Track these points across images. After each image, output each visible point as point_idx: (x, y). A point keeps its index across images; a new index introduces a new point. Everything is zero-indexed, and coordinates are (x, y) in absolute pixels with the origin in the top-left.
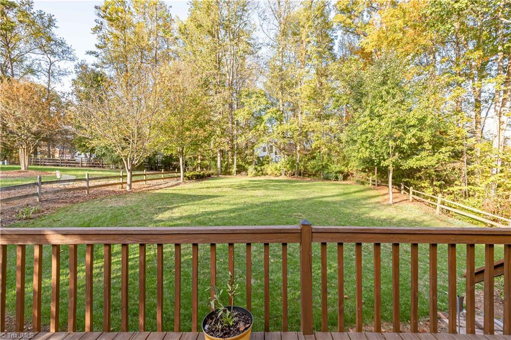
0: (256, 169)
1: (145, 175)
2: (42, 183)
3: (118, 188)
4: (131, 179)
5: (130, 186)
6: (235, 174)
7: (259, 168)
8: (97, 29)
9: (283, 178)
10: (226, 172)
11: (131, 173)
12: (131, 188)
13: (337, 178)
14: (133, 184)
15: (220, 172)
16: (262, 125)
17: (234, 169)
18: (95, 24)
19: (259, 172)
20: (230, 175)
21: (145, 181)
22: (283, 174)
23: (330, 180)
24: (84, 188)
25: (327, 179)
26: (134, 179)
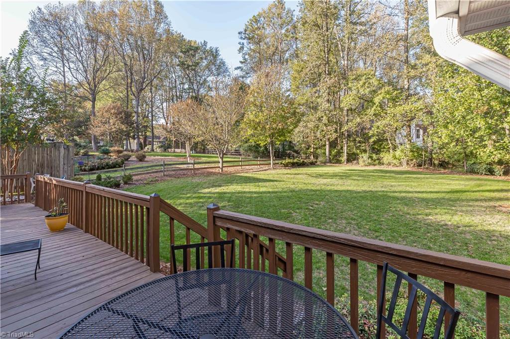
0: (371, 157)
1: (240, 161)
2: (165, 165)
3: (217, 170)
4: (222, 165)
5: (222, 169)
6: (345, 163)
7: (374, 156)
8: (242, 49)
9: (405, 168)
10: (335, 160)
11: (222, 160)
12: (222, 171)
13: (491, 172)
14: (224, 168)
15: (328, 161)
16: (373, 109)
17: (344, 158)
18: (239, 46)
19: (375, 161)
20: (340, 163)
21: (241, 166)
22: (405, 163)
23: (478, 173)
24: (191, 169)
25: (472, 171)
26: (225, 165)
